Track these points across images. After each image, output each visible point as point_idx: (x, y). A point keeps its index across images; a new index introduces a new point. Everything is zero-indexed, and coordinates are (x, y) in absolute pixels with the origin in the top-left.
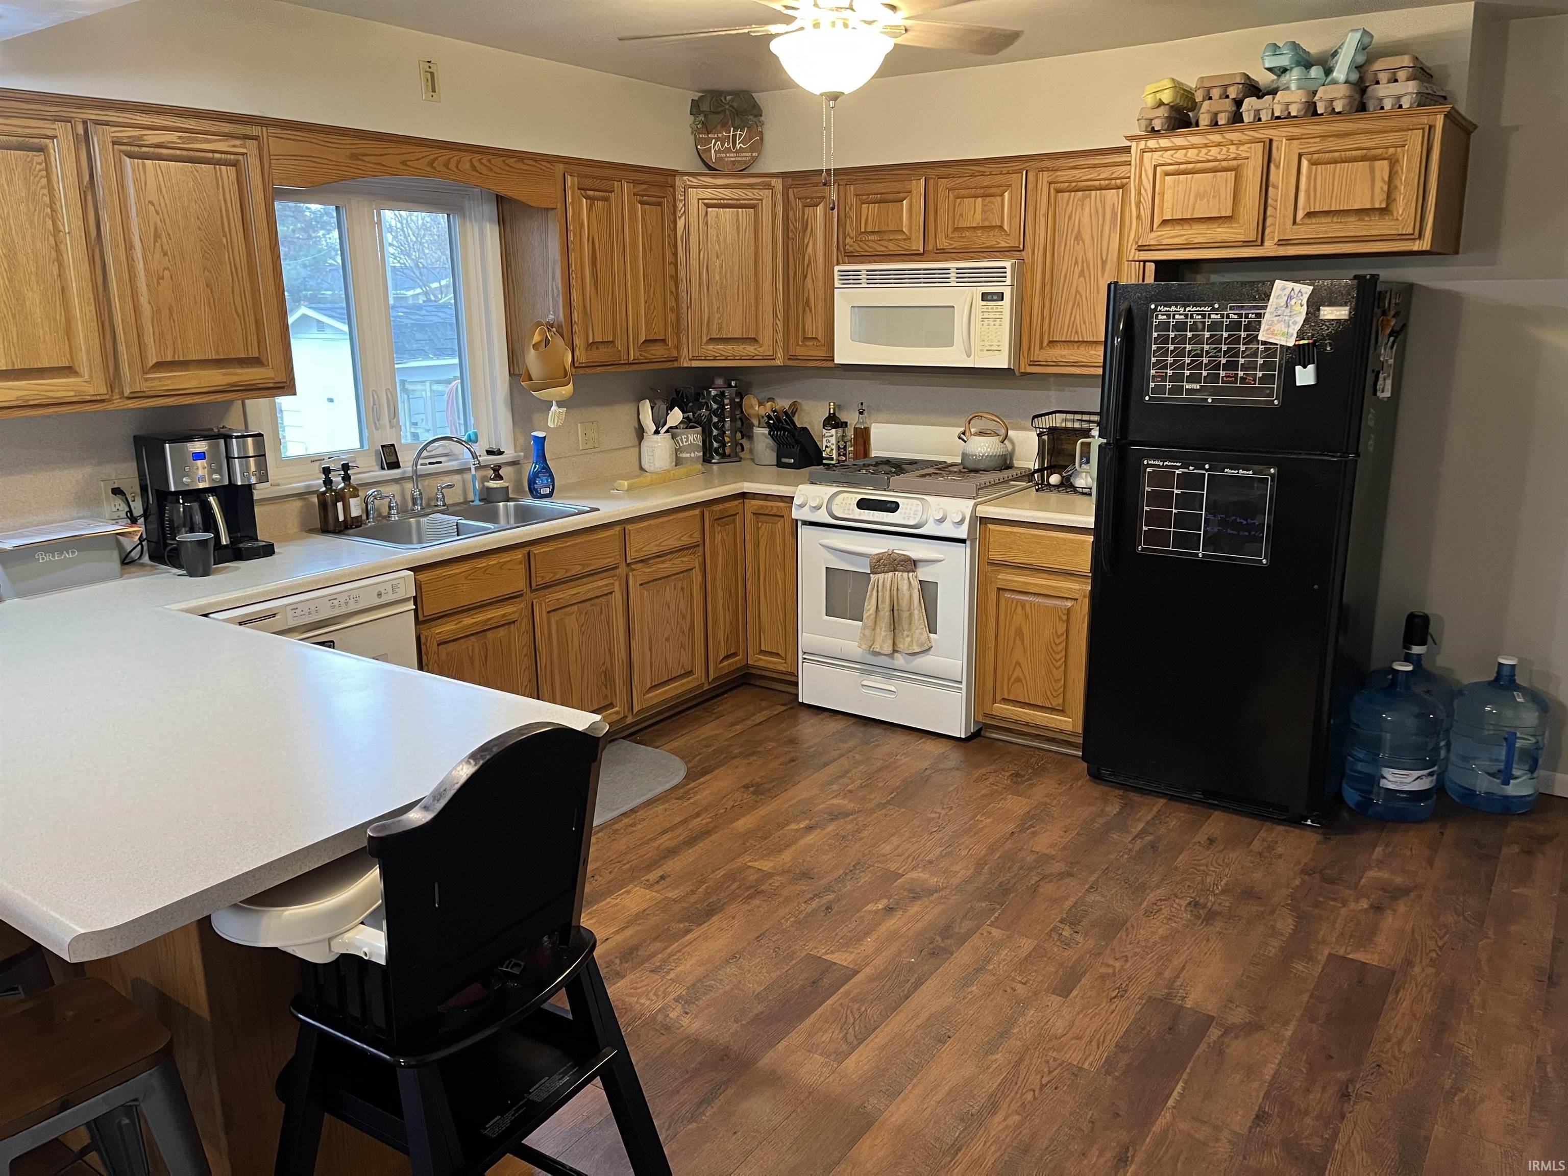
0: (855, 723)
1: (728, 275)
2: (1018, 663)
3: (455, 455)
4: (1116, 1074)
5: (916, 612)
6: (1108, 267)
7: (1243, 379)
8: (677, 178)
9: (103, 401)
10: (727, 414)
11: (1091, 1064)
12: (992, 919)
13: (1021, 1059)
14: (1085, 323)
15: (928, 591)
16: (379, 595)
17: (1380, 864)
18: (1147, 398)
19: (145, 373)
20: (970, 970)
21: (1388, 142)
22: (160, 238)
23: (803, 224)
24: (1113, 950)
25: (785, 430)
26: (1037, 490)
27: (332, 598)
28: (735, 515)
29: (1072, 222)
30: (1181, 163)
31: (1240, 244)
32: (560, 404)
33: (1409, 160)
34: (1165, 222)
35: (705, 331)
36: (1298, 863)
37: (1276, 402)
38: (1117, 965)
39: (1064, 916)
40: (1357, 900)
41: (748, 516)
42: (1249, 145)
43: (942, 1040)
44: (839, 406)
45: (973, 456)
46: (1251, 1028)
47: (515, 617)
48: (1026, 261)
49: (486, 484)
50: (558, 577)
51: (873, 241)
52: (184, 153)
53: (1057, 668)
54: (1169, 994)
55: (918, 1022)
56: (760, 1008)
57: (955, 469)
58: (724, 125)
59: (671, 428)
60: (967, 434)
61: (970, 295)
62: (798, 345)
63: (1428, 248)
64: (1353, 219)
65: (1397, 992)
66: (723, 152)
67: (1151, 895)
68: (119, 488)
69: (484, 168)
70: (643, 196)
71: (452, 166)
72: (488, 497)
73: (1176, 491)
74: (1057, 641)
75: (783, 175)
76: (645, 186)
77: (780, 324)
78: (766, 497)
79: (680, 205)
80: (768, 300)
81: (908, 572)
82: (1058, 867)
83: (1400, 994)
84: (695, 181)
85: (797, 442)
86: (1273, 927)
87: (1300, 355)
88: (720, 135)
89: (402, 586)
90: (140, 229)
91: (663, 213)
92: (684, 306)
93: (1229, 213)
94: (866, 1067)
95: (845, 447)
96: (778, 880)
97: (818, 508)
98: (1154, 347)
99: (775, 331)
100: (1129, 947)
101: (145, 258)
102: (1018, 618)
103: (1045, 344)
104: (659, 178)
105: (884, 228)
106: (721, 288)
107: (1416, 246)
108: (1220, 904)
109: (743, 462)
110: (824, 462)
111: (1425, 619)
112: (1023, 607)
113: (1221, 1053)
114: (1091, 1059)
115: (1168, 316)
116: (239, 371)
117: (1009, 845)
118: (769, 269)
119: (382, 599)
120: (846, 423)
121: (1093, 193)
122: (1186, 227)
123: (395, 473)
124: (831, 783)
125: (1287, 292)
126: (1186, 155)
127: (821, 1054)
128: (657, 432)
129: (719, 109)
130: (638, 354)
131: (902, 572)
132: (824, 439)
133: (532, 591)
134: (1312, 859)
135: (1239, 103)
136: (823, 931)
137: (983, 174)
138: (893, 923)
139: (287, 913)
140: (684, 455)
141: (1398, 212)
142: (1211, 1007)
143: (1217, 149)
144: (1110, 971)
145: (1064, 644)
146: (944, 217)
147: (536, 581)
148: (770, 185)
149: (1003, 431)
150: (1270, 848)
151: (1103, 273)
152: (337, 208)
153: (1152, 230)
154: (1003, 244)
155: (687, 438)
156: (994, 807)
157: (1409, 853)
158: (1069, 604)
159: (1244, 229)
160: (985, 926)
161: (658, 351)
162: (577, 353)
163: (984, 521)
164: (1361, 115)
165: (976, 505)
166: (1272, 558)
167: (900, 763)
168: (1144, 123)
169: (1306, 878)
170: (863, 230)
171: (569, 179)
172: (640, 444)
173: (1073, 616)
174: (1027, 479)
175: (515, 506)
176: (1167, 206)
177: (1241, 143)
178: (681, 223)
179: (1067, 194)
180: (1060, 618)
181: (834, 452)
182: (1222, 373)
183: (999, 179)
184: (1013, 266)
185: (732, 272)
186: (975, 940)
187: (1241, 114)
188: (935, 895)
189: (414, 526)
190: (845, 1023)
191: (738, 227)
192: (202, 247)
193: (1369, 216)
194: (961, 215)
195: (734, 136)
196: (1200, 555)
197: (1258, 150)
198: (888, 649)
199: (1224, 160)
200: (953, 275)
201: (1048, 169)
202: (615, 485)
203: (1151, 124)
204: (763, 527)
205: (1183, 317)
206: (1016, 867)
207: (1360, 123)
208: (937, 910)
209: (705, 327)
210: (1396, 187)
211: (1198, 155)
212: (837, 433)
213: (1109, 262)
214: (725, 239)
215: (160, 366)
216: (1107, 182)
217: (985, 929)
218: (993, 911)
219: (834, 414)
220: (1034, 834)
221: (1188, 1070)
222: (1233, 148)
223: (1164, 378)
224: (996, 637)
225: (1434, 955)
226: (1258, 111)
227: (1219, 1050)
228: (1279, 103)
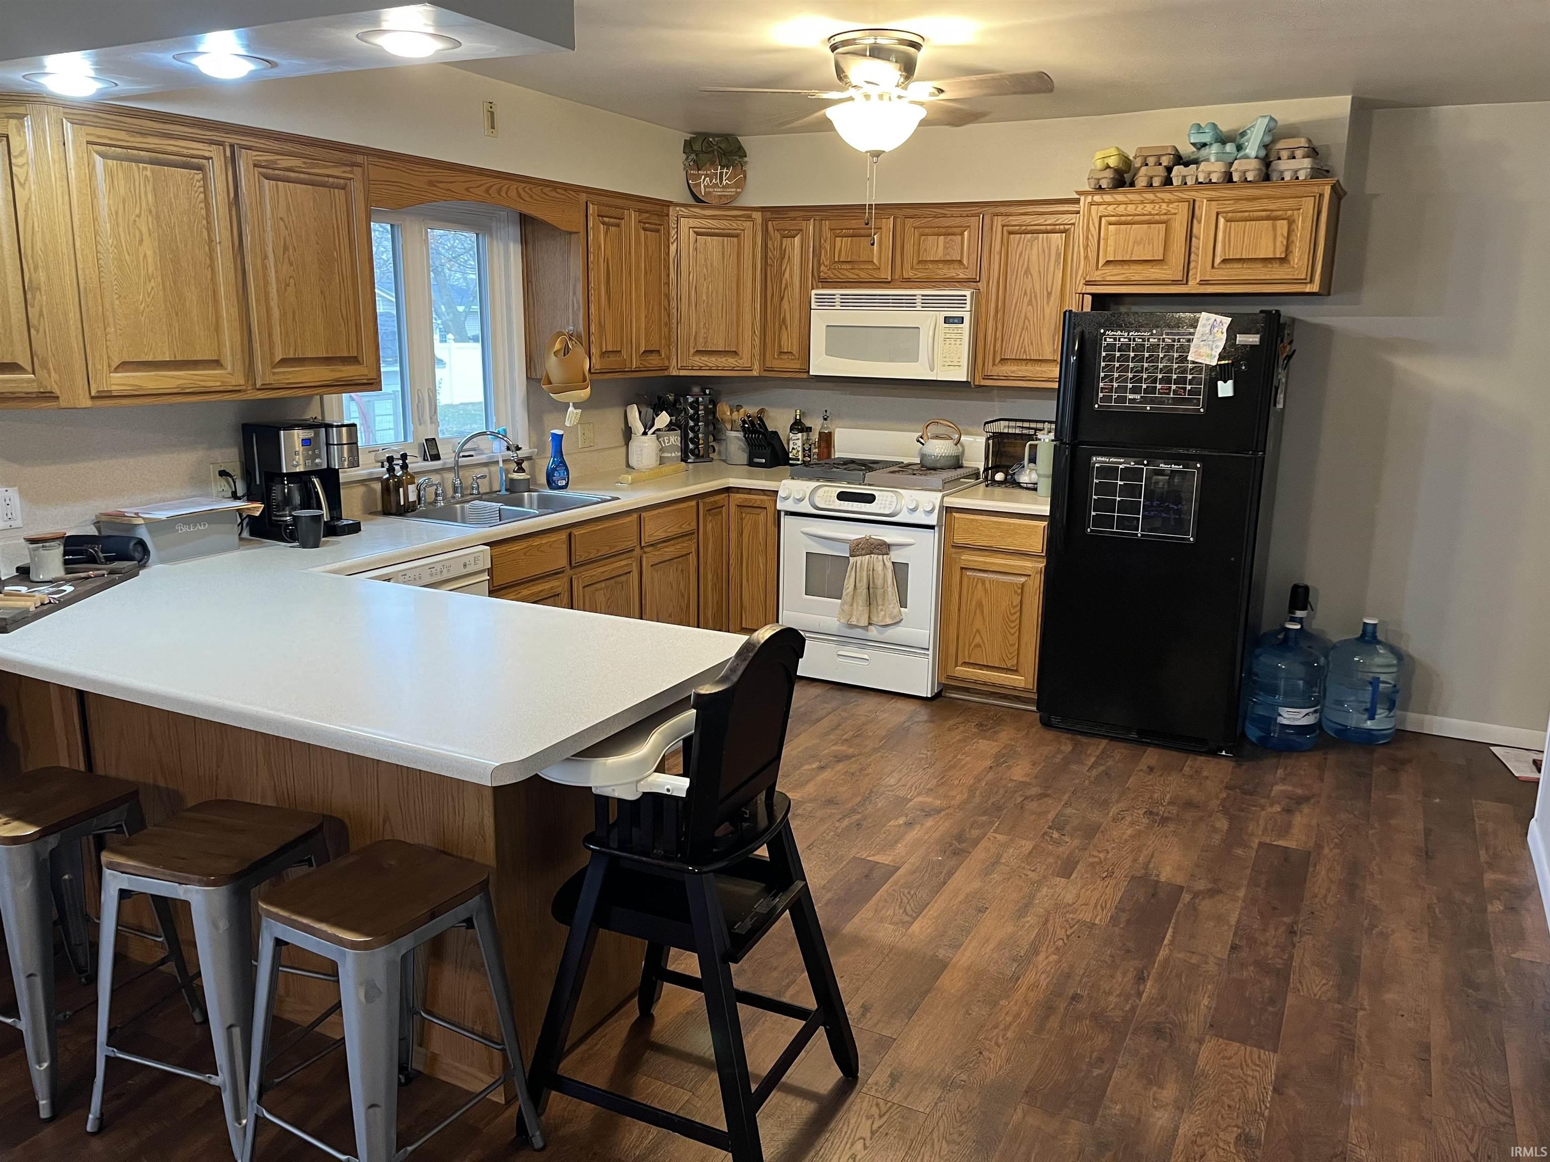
0: (832, 688)
1: (714, 295)
2: (978, 631)
3: (480, 450)
4: (1121, 926)
5: (890, 589)
6: (1052, 299)
7: (1175, 392)
8: (671, 209)
9: (239, 391)
10: (701, 419)
11: (1100, 920)
12: (994, 828)
13: (1047, 920)
14: (1032, 344)
15: (900, 571)
16: (465, 565)
17: (1283, 780)
18: (1096, 406)
19: (273, 368)
20: (988, 863)
21: (1284, 206)
22: (288, 251)
23: (781, 253)
24: (1095, 846)
25: (760, 433)
26: (987, 486)
27: (431, 567)
28: (722, 507)
29: (1022, 259)
30: (1122, 216)
31: (1170, 282)
32: (576, 406)
33: (1303, 222)
34: (1108, 262)
35: (692, 345)
36: (1223, 782)
37: (1202, 410)
38: (1102, 855)
39: (1051, 824)
40: (1272, 805)
41: (733, 509)
42: (1177, 204)
43: (982, 910)
44: (804, 413)
45: (931, 456)
46: (1212, 893)
47: (559, 590)
48: (981, 290)
49: (510, 476)
50: (592, 556)
51: (847, 270)
52: (306, 176)
53: (1012, 635)
54: (1146, 873)
55: (959, 899)
56: (829, 895)
57: (915, 467)
58: (713, 163)
59: (658, 430)
60: (925, 437)
61: (934, 319)
62: (774, 358)
63: (1317, 291)
64: (1260, 265)
65: (1315, 866)
66: (711, 187)
67: (1114, 808)
68: (224, 471)
69: (526, 195)
70: (645, 223)
71: (503, 193)
72: (513, 487)
73: (1120, 483)
74: (1013, 612)
75: (763, 209)
76: (647, 215)
77: (757, 341)
78: (750, 491)
79: (673, 232)
80: (748, 317)
81: (883, 555)
82: (1035, 791)
83: (1318, 867)
84: (684, 211)
85: (769, 444)
86: (1212, 826)
87: (1221, 372)
88: (709, 172)
89: (481, 558)
90: (273, 241)
91: (660, 240)
92: (674, 321)
93: (1161, 258)
94: (929, 931)
95: (810, 449)
96: (809, 806)
97: (801, 500)
98: (1103, 364)
99: (753, 346)
100: (1108, 843)
101: (276, 266)
102: (979, 593)
103: (997, 361)
104: (658, 208)
105: (855, 258)
106: (707, 306)
107: (1308, 289)
108: (1169, 812)
109: (714, 462)
110: (791, 462)
111: (1306, 589)
112: (983, 583)
113: (1195, 909)
114: (1099, 917)
115: (1115, 339)
116: (341, 368)
117: (991, 776)
118: (749, 291)
119: (466, 570)
120: (811, 428)
121: (1041, 235)
122: (1126, 267)
123: (436, 464)
124: (827, 734)
125: (1211, 321)
126: (1126, 209)
127: (890, 924)
128: (645, 433)
129: (709, 150)
130: (639, 364)
131: (879, 554)
132: (791, 443)
133: (572, 567)
134: (1231, 779)
135: (1169, 170)
136: (861, 840)
137: (945, 216)
138: (915, 833)
139: (610, 761)
140: (666, 455)
141: (1294, 262)
142: (1180, 880)
143: (1152, 206)
144: (1097, 860)
145: (1018, 614)
146: (909, 248)
147: (576, 559)
148: (751, 217)
149: (957, 436)
150: (1198, 772)
151: (1048, 303)
152: (392, 226)
153: (1097, 269)
154: (962, 276)
155: (669, 440)
156: (970, 749)
157: (1302, 773)
158: (1023, 579)
159: (1173, 270)
160: (990, 833)
161: (654, 361)
162: (593, 360)
163: (950, 510)
164: (1267, 183)
165: (943, 497)
166: (1197, 536)
167: (880, 718)
168: (1093, 182)
169: (1229, 792)
170: (836, 260)
171: (591, 206)
172: (627, 445)
173: (1026, 589)
174: (975, 476)
175: (539, 496)
176: (1110, 249)
177: (1170, 202)
178: (673, 248)
179: (1018, 236)
180: (1016, 592)
181: (800, 453)
182: (1159, 386)
183: (958, 221)
184: (972, 294)
185: (717, 292)
186: (984, 843)
187: (1171, 178)
188: (943, 813)
189: (459, 511)
190: (901, 902)
191: (723, 253)
192: (319, 260)
193: (1272, 263)
194: (926, 250)
195: (721, 173)
196: (1139, 535)
197: (1184, 208)
198: (864, 622)
199: (1157, 214)
200: (919, 300)
201: (1002, 215)
202: (620, 478)
203: (1098, 183)
204: (747, 518)
205: (1127, 340)
206: (1002, 791)
207: (1265, 190)
208: (947, 824)
209: (692, 340)
210: (1293, 242)
211: (1136, 210)
212: (802, 436)
213: (1053, 293)
214: (712, 265)
215: (284, 362)
216: (1052, 227)
217: (990, 834)
218: (992, 823)
219: (800, 419)
220: (1009, 767)
221: (1173, 921)
222: (1164, 206)
223: (1111, 390)
224: (959, 610)
225: (1337, 840)
226: (1184, 177)
227: (1193, 908)
228: (1203, 171)
